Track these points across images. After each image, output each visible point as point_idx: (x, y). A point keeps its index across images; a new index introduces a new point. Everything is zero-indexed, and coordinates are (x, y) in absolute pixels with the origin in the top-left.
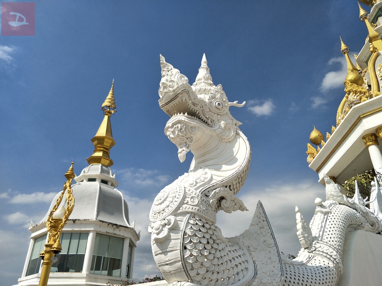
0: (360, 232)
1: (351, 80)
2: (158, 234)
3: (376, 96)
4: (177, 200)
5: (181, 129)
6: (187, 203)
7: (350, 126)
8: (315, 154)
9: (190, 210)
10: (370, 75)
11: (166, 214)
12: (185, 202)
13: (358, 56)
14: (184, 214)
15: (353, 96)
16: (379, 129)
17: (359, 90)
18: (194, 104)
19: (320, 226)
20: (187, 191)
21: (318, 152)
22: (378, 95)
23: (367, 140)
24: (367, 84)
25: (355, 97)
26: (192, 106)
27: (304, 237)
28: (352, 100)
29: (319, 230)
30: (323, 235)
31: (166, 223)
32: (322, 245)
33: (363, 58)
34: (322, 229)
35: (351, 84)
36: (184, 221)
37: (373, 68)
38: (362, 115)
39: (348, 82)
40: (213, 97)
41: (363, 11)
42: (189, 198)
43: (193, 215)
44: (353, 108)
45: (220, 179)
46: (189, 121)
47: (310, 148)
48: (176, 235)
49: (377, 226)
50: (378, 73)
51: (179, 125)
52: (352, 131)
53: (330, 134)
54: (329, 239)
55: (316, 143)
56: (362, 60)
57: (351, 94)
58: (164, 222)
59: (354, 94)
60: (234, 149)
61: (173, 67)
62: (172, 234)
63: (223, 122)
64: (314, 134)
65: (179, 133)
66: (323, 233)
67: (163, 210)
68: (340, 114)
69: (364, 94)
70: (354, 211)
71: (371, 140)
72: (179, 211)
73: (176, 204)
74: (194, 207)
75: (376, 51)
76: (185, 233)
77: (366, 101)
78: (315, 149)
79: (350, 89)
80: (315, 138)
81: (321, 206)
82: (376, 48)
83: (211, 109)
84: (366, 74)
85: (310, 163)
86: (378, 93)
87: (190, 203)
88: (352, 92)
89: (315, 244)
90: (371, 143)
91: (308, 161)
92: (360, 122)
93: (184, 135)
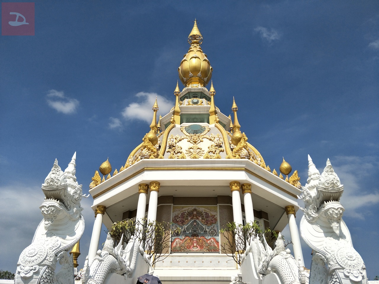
0: (114, 274)
1: (150, 138)
2: (26, 274)
3: (160, 158)
4: (42, 257)
5: (53, 211)
6: (47, 260)
7: (135, 172)
8: (99, 182)
9: (48, 264)
10: (164, 139)
11: (34, 264)
12: (47, 259)
13: (162, 118)
14: (44, 265)
15: (146, 151)
16: (152, 182)
17: (152, 149)
18: (65, 196)
19: (95, 269)
20: (48, 252)
21: (101, 182)
22: (162, 158)
23: (142, 187)
24: (159, 144)
25: (147, 153)
26: (63, 197)
27: (85, 276)
28: (144, 154)
29: (94, 271)
30: (95, 275)
31: (33, 269)
32: (92, 282)
33: (165, 121)
34: (95, 271)
35: (149, 141)
36: (43, 269)
37: (167, 135)
38: (146, 168)
39: (147, 138)
40: (75, 193)
41: (178, 89)
42: (48, 256)
43: (48, 266)
44: (142, 160)
45: (65, 245)
46: (59, 207)
47: (97, 176)
48: (37, 276)
49: (124, 270)
50: (168, 140)
51: (53, 208)
52: (135, 177)
53: (117, 172)
54: (97, 279)
55: (103, 173)
56: (164, 122)
57: (146, 149)
58: (31, 268)
59: (147, 150)
60: (76, 226)
61: (61, 170)
62: (34, 275)
63: (75, 209)
64: (105, 165)
65: (51, 213)
66: (95, 274)
67: (33, 261)
68: (132, 157)
69: (154, 153)
70: (116, 260)
71: (144, 189)
72: (42, 264)
73: (42, 259)
74: (50, 263)
75: (174, 123)
76: (42, 276)
77: (153, 159)
78: (100, 178)
79: (147, 145)
80: (104, 168)
81: (99, 255)
82: (175, 121)
83: (72, 200)
84: (162, 136)
85: (91, 189)
86: (163, 157)
87: (49, 260)
88: (147, 148)
89: (89, 281)
90: (143, 191)
91: (90, 186)
92: (142, 172)
93: (53, 214)
